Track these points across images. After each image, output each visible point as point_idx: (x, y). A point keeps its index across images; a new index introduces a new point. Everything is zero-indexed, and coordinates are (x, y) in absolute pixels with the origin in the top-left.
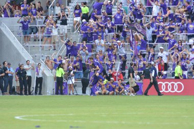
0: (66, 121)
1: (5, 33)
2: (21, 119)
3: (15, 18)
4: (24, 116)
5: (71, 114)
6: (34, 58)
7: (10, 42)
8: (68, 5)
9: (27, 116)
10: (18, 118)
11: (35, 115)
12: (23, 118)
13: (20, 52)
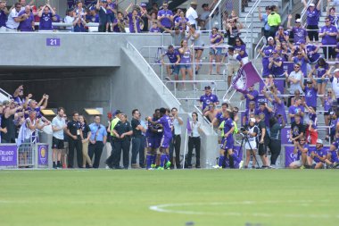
0: (238, 214)
1: (132, 59)
2: (161, 210)
3: (150, 33)
4: (166, 205)
5: (249, 202)
6: (184, 103)
7: (142, 76)
8: (243, 11)
9: (172, 205)
10: (154, 208)
11: (185, 204)
12: (164, 208)
13: (160, 93)
